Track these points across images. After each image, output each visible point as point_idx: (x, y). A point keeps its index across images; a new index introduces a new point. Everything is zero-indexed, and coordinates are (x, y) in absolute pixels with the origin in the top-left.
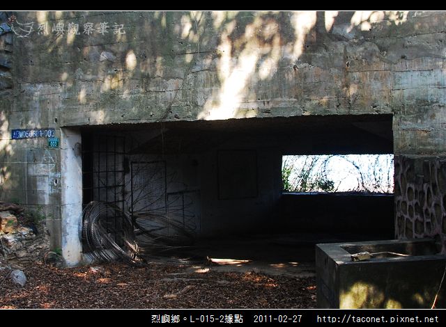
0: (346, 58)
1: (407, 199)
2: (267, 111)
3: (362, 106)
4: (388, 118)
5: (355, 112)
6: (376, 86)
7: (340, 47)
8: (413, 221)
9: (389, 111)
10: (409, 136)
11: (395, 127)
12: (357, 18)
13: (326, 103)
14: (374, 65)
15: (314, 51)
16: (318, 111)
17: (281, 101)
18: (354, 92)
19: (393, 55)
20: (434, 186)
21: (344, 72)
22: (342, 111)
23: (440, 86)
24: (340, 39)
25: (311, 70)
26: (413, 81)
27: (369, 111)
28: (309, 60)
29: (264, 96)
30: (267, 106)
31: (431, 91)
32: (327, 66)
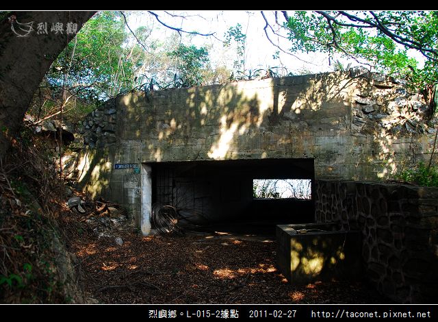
0: (290, 129)
1: (322, 202)
2: (250, 156)
3: (298, 153)
4: (313, 159)
5: (295, 157)
6: (305, 144)
7: (288, 123)
8: (325, 213)
9: (312, 156)
10: (322, 169)
11: (315, 165)
12: (293, 107)
13: (280, 152)
14: (305, 133)
15: (274, 125)
16: (276, 156)
17: (257, 151)
18: (294, 146)
19: (315, 128)
20: (338, 195)
21: (289, 136)
22: (288, 156)
23: (338, 144)
24: (288, 119)
25: (272, 135)
26: (325, 141)
27: (302, 156)
28: (271, 130)
29: (248, 148)
30: (249, 154)
31: (334, 147)
32: (281, 133)
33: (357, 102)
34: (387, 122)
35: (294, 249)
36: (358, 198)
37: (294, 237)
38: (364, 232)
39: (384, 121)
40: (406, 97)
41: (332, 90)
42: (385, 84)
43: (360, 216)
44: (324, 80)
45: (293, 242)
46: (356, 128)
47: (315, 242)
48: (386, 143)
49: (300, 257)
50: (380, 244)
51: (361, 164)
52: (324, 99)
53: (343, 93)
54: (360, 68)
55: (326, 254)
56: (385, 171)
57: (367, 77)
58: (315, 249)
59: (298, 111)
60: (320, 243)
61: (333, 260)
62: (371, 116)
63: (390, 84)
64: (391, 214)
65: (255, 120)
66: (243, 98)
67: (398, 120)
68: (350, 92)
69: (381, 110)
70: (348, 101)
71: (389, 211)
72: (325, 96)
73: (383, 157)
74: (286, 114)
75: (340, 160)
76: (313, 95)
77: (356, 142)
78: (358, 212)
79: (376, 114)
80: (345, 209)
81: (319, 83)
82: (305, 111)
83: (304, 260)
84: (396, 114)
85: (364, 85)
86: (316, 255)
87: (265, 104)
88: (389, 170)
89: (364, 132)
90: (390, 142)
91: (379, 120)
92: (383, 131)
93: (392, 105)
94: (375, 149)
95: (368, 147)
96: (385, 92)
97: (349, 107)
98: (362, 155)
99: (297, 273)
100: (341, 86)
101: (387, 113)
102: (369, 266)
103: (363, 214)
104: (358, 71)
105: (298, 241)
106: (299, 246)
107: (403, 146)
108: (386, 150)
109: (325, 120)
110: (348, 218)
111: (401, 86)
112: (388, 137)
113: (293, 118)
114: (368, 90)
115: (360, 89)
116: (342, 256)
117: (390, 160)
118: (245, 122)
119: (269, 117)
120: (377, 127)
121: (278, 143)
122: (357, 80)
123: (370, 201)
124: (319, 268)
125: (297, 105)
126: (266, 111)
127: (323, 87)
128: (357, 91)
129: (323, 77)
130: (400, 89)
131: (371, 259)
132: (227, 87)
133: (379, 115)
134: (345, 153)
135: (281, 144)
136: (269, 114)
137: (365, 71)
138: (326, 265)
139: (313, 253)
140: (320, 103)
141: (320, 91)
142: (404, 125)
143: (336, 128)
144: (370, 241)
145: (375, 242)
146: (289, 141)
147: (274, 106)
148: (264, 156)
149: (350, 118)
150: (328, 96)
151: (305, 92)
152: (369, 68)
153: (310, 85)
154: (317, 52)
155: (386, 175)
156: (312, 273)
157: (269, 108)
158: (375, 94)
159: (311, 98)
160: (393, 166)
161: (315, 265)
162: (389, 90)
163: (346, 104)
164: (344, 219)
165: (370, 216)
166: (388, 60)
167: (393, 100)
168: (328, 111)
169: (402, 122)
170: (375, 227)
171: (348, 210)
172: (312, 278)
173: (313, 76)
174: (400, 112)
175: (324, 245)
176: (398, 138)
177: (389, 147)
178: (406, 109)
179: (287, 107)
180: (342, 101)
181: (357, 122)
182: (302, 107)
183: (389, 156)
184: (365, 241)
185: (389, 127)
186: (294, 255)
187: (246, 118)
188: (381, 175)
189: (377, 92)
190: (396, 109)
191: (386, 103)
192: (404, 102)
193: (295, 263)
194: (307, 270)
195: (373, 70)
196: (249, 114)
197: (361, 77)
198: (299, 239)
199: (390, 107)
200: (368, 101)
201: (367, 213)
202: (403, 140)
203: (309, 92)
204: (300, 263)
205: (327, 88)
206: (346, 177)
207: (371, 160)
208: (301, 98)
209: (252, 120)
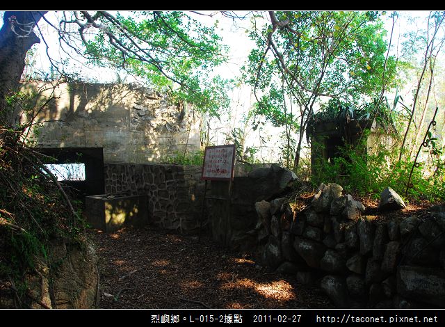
0: (84, 125)
1: (112, 179)
2: (49, 145)
3: (91, 144)
4: (102, 148)
5: (88, 146)
6: (96, 136)
7: (82, 120)
8: (116, 187)
9: (102, 146)
10: (109, 156)
11: (104, 153)
12: (86, 108)
13: (76, 143)
14: (95, 129)
15: (70, 121)
16: (73, 146)
17: (55, 142)
18: (87, 138)
19: (103, 125)
20: (127, 173)
21: (83, 130)
22: (83, 146)
23: (121, 137)
24: (82, 117)
25: (69, 129)
26: (111, 135)
27: (93, 146)
28: (68, 125)
29: (48, 139)
30: (49, 144)
31: (118, 139)
32: (76, 128)
33: (134, 108)
34: (154, 123)
35: (107, 209)
36: (145, 174)
37: (106, 201)
38: (149, 194)
39: (152, 122)
40: (167, 107)
41: (117, 98)
42: (153, 96)
43: (146, 185)
44: (110, 89)
45: (106, 204)
46: (133, 126)
47: (120, 204)
48: (154, 137)
49: (111, 214)
50: (161, 200)
51: (137, 152)
52: (110, 104)
53: (124, 101)
54: (137, 84)
55: (127, 210)
56: (153, 156)
57: (141, 90)
58: (120, 207)
59: (90, 111)
60: (123, 203)
61: (131, 214)
62: (144, 118)
63: (157, 97)
64: (167, 181)
65: (54, 116)
66: (42, 97)
67: (161, 122)
68: (129, 99)
69: (150, 115)
70: (127, 106)
71: (166, 180)
72: (111, 102)
73: (151, 147)
74: (80, 113)
75: (122, 149)
76: (102, 99)
77: (133, 136)
78: (144, 183)
79: (147, 116)
80: (134, 182)
81: (107, 91)
82: (96, 112)
83: (114, 215)
84: (160, 118)
85: (139, 96)
86: (121, 211)
87: (63, 103)
88: (156, 156)
89: (139, 129)
90: (156, 136)
91: (149, 121)
92: (152, 129)
93: (157, 111)
94: (146, 142)
95: (142, 140)
96: (153, 102)
97: (128, 111)
98: (137, 145)
99: (110, 224)
100: (123, 95)
101: (154, 117)
102: (154, 215)
103: (148, 184)
104: (135, 86)
105: (109, 203)
106: (110, 207)
107: (164, 139)
108: (153, 142)
109: (111, 119)
110: (136, 187)
111: (163, 99)
112: (155, 133)
113: (86, 116)
114: (142, 100)
115: (136, 98)
116: (136, 210)
117: (156, 149)
118: (44, 117)
119: (66, 115)
120: (148, 126)
121: (74, 136)
122: (135, 92)
123: (153, 175)
124: (123, 220)
125: (90, 106)
126: (63, 110)
127: (110, 94)
128: (134, 100)
129: (109, 86)
130: (163, 101)
131: (155, 210)
132: (28, 86)
133: (149, 118)
134: (125, 144)
135: (76, 137)
136: (66, 112)
137: (141, 86)
138: (127, 217)
139: (119, 210)
140: (107, 106)
141: (107, 97)
142: (165, 125)
143: (119, 125)
144: (154, 199)
145: (158, 200)
146: (82, 134)
147: (71, 106)
148: (62, 145)
149: (129, 119)
150: (114, 102)
151: (96, 97)
152: (143, 84)
153: (99, 92)
154: (107, 68)
155: (154, 159)
156: (119, 223)
157: (66, 108)
158: (146, 103)
159: (100, 102)
160: (158, 153)
161: (121, 218)
162: (156, 101)
163: (126, 108)
164: (133, 188)
165: (153, 184)
166: (156, 81)
167: (158, 108)
168: (113, 113)
169: (164, 123)
170: (157, 191)
171: (137, 182)
172: (119, 226)
173: (102, 85)
174: (162, 116)
175: (125, 205)
176: (161, 134)
177: (155, 140)
178: (166, 115)
179: (81, 107)
180: (124, 106)
181: (134, 122)
182: (93, 109)
183: (155, 146)
184: (150, 200)
185: (155, 126)
186: (107, 212)
187: (46, 114)
188: (150, 159)
189: (147, 102)
190: (160, 115)
191: (154, 110)
192: (165, 110)
193: (108, 218)
194: (115, 221)
195: (145, 86)
196: (48, 111)
197: (137, 90)
198: (110, 202)
199: (156, 112)
200: (141, 107)
201: (151, 183)
202: (164, 135)
203: (99, 98)
204: (112, 218)
205: (113, 95)
206: (127, 161)
207: (143, 149)
208: (92, 101)
209: (51, 117)
